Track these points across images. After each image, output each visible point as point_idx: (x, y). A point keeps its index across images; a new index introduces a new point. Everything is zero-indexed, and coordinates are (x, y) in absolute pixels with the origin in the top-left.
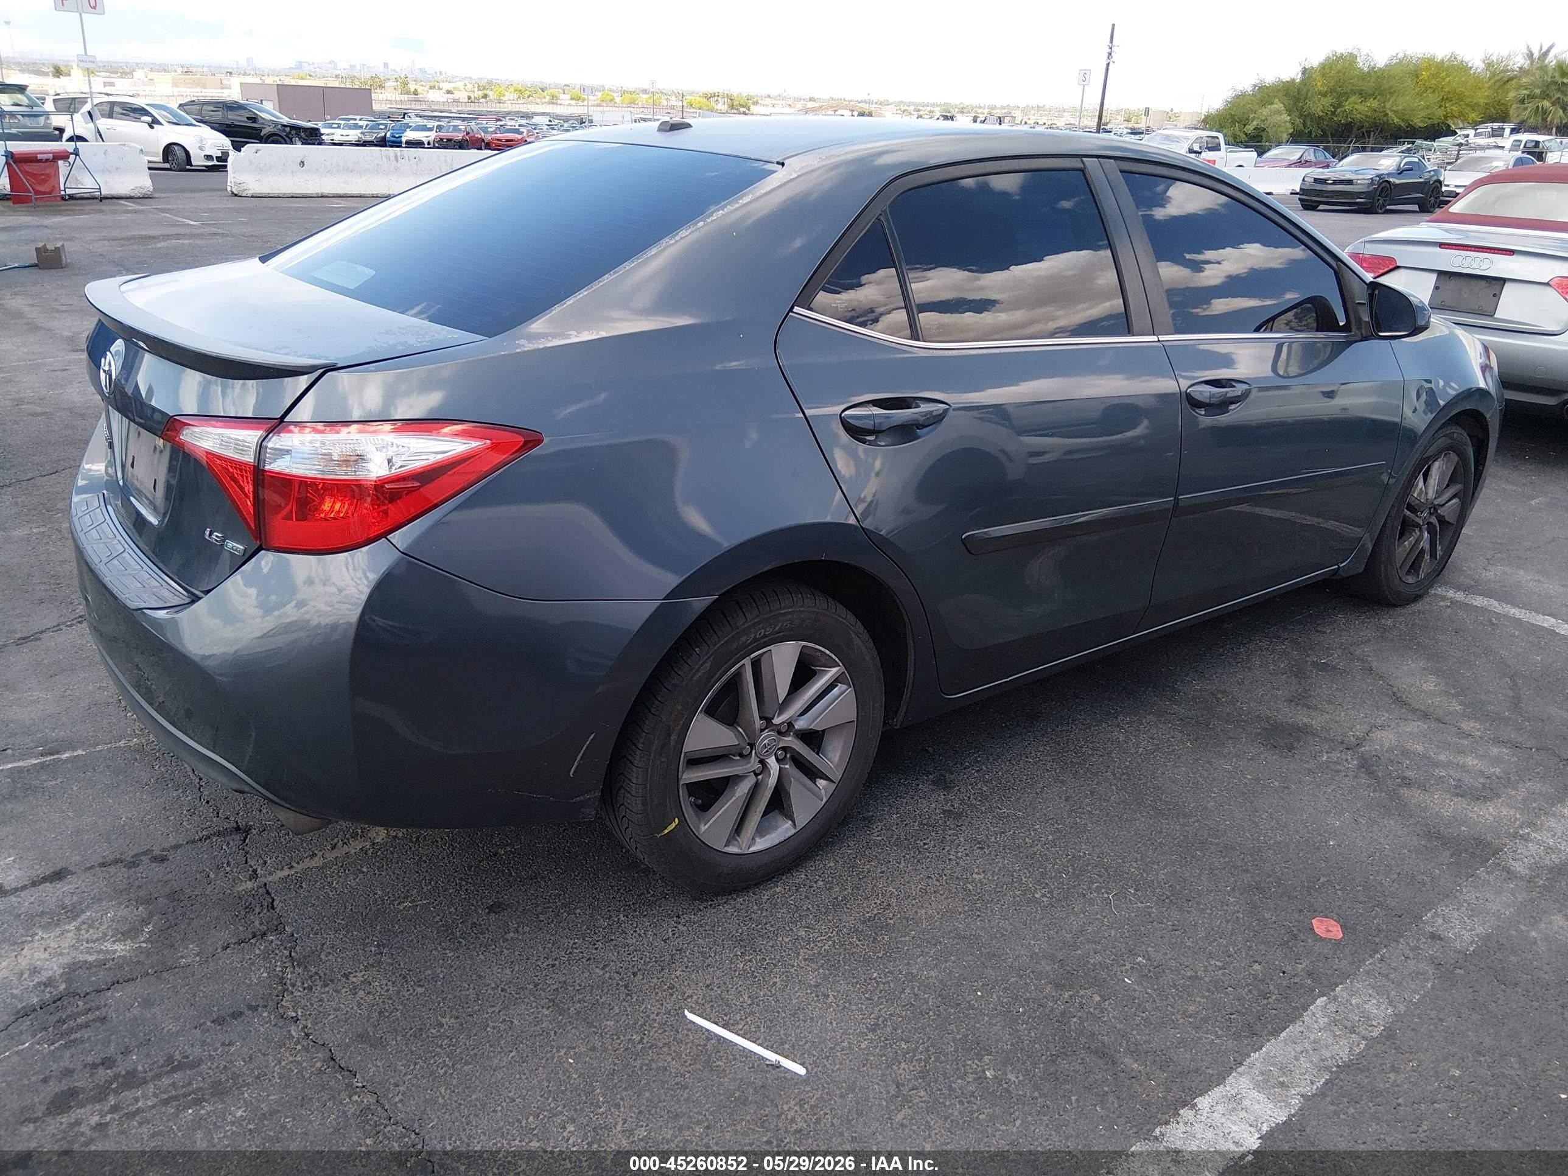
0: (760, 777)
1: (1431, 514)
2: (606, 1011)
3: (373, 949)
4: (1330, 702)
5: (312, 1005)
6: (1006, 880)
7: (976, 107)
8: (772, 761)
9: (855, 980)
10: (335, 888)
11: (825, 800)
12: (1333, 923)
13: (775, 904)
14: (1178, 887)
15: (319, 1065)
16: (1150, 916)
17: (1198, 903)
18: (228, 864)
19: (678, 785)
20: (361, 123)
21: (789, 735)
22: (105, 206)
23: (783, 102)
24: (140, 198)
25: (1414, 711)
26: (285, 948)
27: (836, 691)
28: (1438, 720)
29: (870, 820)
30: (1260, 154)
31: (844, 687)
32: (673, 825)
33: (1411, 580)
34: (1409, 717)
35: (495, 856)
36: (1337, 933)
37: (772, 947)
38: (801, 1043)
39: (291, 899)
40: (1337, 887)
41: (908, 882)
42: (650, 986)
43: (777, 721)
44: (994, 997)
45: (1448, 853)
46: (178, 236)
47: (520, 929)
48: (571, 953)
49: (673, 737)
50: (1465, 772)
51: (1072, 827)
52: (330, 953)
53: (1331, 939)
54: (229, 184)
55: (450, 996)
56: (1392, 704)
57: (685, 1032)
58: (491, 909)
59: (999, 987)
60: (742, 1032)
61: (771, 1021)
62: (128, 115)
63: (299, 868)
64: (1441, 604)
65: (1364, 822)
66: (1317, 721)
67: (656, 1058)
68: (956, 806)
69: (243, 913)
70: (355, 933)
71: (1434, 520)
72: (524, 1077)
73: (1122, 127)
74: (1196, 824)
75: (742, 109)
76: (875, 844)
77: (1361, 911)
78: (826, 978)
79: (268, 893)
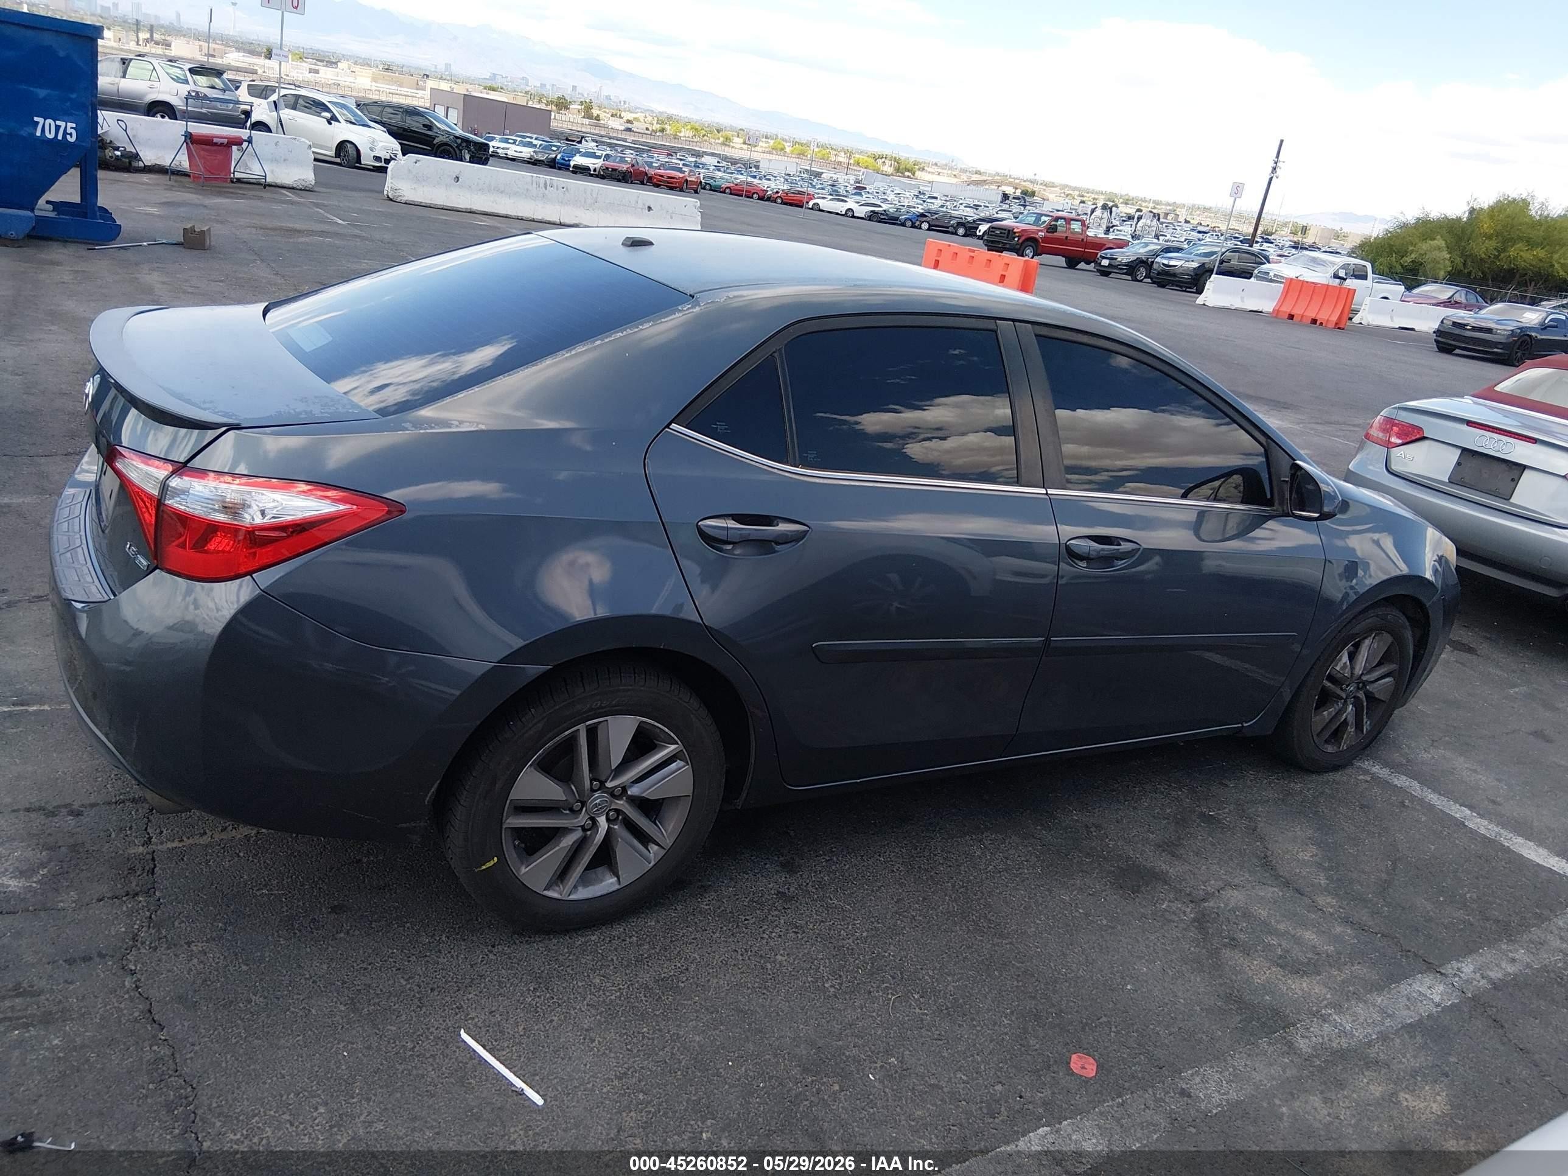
0: (589, 833)
1: (1358, 688)
2: (394, 1017)
3: (220, 925)
4: (1197, 854)
5: (151, 963)
6: (805, 965)
7: (1141, 200)
8: (602, 820)
9: (624, 1031)
10: (210, 867)
11: (653, 863)
12: (1092, 1060)
13: (584, 950)
14: (961, 1001)
15: (136, 1014)
16: (922, 1023)
17: (973, 1019)
18: (131, 828)
19: (501, 828)
20: (535, 142)
21: (622, 799)
22: (267, 194)
23: (949, 172)
24: (301, 190)
25: (1277, 877)
26: (148, 910)
27: (673, 766)
28: (1297, 891)
29: (705, 889)
30: (1409, 288)
31: (682, 763)
32: (491, 863)
33: (1330, 749)
34: (1269, 882)
35: (357, 862)
36: (1091, 1070)
37: (564, 988)
38: (550, 1077)
39: (169, 868)
40: (1114, 1029)
41: (714, 952)
42: (441, 1003)
43: (609, 785)
44: (743, 1069)
45: (1239, 1018)
46: (322, 234)
47: (351, 932)
48: (385, 961)
49: (498, 786)
50: (1297, 944)
51: (890, 928)
52: (183, 922)
53: (1082, 1076)
54: (386, 188)
55: (267, 978)
56: (1257, 866)
57: (454, 1048)
58: (334, 909)
59: (752, 1061)
60: (503, 1058)
61: (533, 1053)
62: (310, 108)
63: (187, 842)
64: (1361, 777)
65: (1171, 973)
66: (1173, 869)
67: (419, 1065)
68: (792, 889)
69: (126, 873)
70: (211, 908)
71: (1361, 695)
72: (300, 1059)
73: (1285, 239)
74: (1008, 946)
75: (907, 174)
76: (700, 912)
77: (1125, 1056)
78: (600, 1023)
79: (153, 859)
